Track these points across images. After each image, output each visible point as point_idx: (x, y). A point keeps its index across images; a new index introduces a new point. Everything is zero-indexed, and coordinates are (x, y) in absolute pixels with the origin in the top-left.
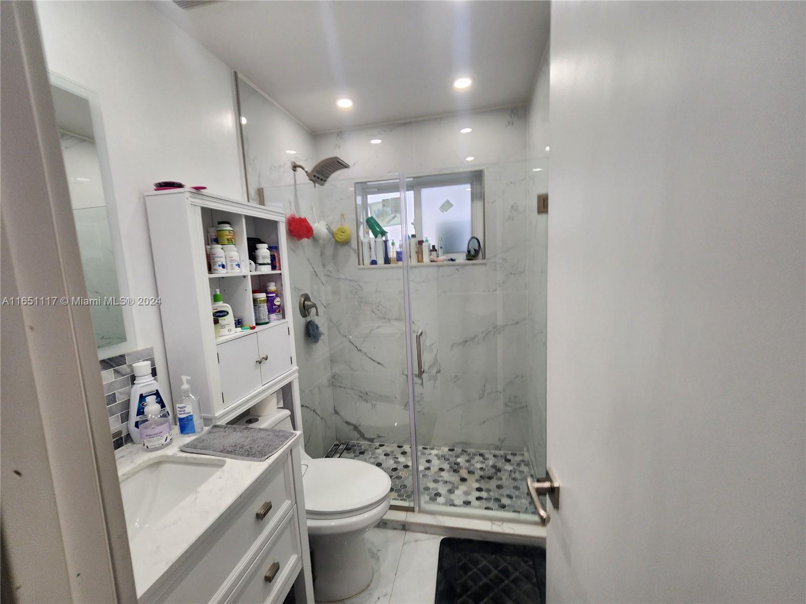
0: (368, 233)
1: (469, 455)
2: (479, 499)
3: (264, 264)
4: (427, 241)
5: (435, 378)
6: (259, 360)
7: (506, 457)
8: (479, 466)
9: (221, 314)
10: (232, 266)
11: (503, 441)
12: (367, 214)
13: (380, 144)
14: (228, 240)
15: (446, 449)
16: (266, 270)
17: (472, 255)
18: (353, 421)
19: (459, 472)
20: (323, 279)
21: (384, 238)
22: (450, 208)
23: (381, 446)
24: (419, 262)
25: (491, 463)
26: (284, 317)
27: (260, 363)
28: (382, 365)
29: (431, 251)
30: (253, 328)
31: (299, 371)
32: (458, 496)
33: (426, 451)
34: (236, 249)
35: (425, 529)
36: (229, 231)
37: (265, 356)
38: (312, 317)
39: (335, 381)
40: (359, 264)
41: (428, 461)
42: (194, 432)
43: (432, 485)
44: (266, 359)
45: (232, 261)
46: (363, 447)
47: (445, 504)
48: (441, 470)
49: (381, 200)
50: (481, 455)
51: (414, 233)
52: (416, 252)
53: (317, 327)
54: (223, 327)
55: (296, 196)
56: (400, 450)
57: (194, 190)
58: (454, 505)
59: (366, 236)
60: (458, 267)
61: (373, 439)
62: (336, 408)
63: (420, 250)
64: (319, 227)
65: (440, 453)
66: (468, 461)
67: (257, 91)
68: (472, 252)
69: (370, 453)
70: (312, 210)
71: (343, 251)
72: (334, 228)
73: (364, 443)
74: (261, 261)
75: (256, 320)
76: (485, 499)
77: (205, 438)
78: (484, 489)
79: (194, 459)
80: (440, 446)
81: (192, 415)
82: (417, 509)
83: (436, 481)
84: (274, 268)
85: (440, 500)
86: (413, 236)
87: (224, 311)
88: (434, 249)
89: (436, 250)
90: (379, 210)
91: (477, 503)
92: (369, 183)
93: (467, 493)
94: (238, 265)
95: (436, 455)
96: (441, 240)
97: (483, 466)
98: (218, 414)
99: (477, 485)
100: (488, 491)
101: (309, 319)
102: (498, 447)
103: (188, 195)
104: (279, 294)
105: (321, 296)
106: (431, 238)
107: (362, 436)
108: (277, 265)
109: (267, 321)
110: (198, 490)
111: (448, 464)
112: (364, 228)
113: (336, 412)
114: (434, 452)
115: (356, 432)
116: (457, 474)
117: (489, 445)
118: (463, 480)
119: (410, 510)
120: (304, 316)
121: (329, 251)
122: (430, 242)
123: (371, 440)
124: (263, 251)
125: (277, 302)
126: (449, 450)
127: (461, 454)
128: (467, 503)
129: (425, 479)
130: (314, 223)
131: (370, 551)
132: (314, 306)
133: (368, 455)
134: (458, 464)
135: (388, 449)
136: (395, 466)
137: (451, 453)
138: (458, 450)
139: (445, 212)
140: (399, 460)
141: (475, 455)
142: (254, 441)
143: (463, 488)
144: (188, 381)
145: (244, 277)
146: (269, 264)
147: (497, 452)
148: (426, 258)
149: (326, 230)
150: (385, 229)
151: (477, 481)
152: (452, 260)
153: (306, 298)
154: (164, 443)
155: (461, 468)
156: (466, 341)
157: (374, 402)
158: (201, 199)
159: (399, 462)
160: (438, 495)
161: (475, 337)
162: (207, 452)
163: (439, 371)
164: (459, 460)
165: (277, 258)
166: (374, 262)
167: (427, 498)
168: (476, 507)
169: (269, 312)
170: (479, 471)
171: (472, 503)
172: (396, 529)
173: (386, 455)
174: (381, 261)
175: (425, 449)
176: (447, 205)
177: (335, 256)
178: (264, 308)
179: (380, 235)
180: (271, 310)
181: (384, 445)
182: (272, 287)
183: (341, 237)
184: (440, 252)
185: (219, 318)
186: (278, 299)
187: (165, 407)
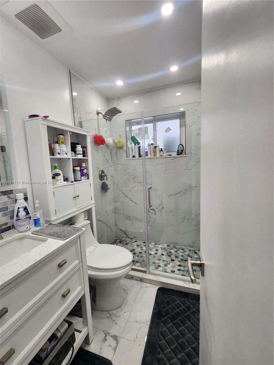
0: (132, 143)
1: (177, 248)
2: (179, 270)
3: (79, 154)
4: (159, 146)
5: (161, 211)
6: (75, 196)
7: (195, 251)
8: (181, 254)
9: (57, 175)
10: (63, 154)
11: (194, 243)
12: (131, 135)
13: (138, 103)
14: (62, 142)
15: (166, 245)
16: (80, 157)
17: (180, 153)
18: (124, 229)
19: (171, 256)
20: (111, 164)
21: (139, 146)
22: (170, 131)
23: (136, 241)
24: (154, 156)
25: (187, 253)
26: (88, 178)
27: (75, 198)
28: (137, 204)
29: (160, 151)
30: (72, 182)
31: (95, 203)
32: (169, 268)
33: (156, 245)
34: (65, 146)
35: (151, 282)
36: (62, 138)
37: (78, 195)
38: (105, 181)
39: (116, 211)
40: (127, 158)
41: (157, 250)
42: (40, 226)
43: (157, 261)
44: (78, 197)
45: (63, 151)
46: (127, 242)
47: (162, 271)
48: (163, 255)
49: (138, 128)
50: (183, 249)
51: (153, 143)
52: (153, 152)
53: (107, 185)
54: (58, 180)
55: (98, 126)
56: (144, 244)
57: (44, 118)
58: (166, 272)
59: (131, 144)
60: (172, 158)
61: (133, 238)
62: (116, 223)
63: (155, 151)
64: (109, 140)
65: (163, 247)
66: (176, 252)
67: (80, 79)
68: (180, 151)
69: (130, 244)
70: (106, 133)
71: (120, 151)
72: (116, 141)
73: (128, 240)
74: (78, 153)
75: (75, 179)
76: (182, 270)
77: (44, 228)
78: (182, 265)
79: (36, 237)
80: (163, 244)
81: (39, 218)
82: (148, 272)
83: (159, 260)
84: (84, 156)
85: (160, 269)
86: (152, 144)
87: (59, 174)
88: (162, 150)
89: (163, 151)
90: (137, 133)
91: (178, 272)
92: (132, 120)
93: (173, 267)
94: (66, 154)
95: (161, 248)
96: (165, 146)
97: (183, 254)
98: (53, 219)
99: (179, 263)
100: (184, 266)
101: (103, 181)
102: (191, 246)
103: (40, 119)
104: (87, 168)
105: (110, 172)
106: (161, 145)
107: (128, 236)
108: (86, 155)
109: (80, 179)
110: (31, 251)
111: (166, 252)
112: (130, 141)
113: (116, 225)
114: (160, 246)
115: (125, 234)
116: (170, 257)
117: (187, 245)
118: (173, 260)
119: (145, 272)
120: (101, 180)
121: (114, 152)
122: (160, 147)
123: (132, 239)
124: (79, 148)
125: (85, 171)
126: (168, 246)
127: (173, 248)
128: (173, 272)
129: (154, 258)
130: (107, 138)
131: (124, 289)
132: (106, 175)
133: (128, 246)
134: (171, 253)
135: (138, 243)
136: (141, 251)
137: (168, 247)
138: (172, 246)
139: (167, 133)
140: (143, 248)
141: (179, 249)
142: (63, 231)
143: (172, 264)
144: (38, 203)
145: (69, 159)
146: (81, 154)
147: (191, 249)
148: (158, 154)
149: (113, 142)
150: (139, 141)
151: (179, 261)
152: (170, 155)
153: (103, 172)
154: (26, 230)
155: (172, 254)
156: (176, 194)
157: (133, 221)
158: (47, 122)
159: (143, 250)
160: (159, 266)
161: (180, 193)
162: (42, 234)
163: (163, 208)
164: (171, 251)
165: (86, 152)
166: (134, 157)
167: (154, 267)
168: (177, 274)
169: (81, 175)
170: (181, 257)
171: (175, 272)
172: (137, 280)
173: (137, 246)
174: (137, 156)
175: (156, 244)
176: (168, 130)
177: (116, 154)
178: (79, 174)
179: (137, 144)
180: (82, 175)
181: (137, 241)
182: (84, 165)
183: (119, 145)
184: (164, 151)
185: (56, 177)
186: (86, 170)
187: (29, 214)
